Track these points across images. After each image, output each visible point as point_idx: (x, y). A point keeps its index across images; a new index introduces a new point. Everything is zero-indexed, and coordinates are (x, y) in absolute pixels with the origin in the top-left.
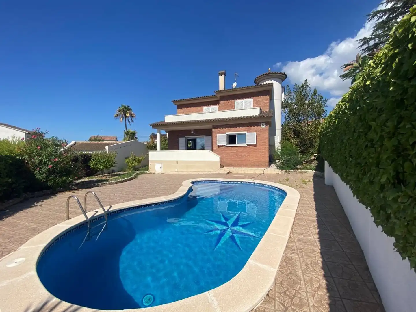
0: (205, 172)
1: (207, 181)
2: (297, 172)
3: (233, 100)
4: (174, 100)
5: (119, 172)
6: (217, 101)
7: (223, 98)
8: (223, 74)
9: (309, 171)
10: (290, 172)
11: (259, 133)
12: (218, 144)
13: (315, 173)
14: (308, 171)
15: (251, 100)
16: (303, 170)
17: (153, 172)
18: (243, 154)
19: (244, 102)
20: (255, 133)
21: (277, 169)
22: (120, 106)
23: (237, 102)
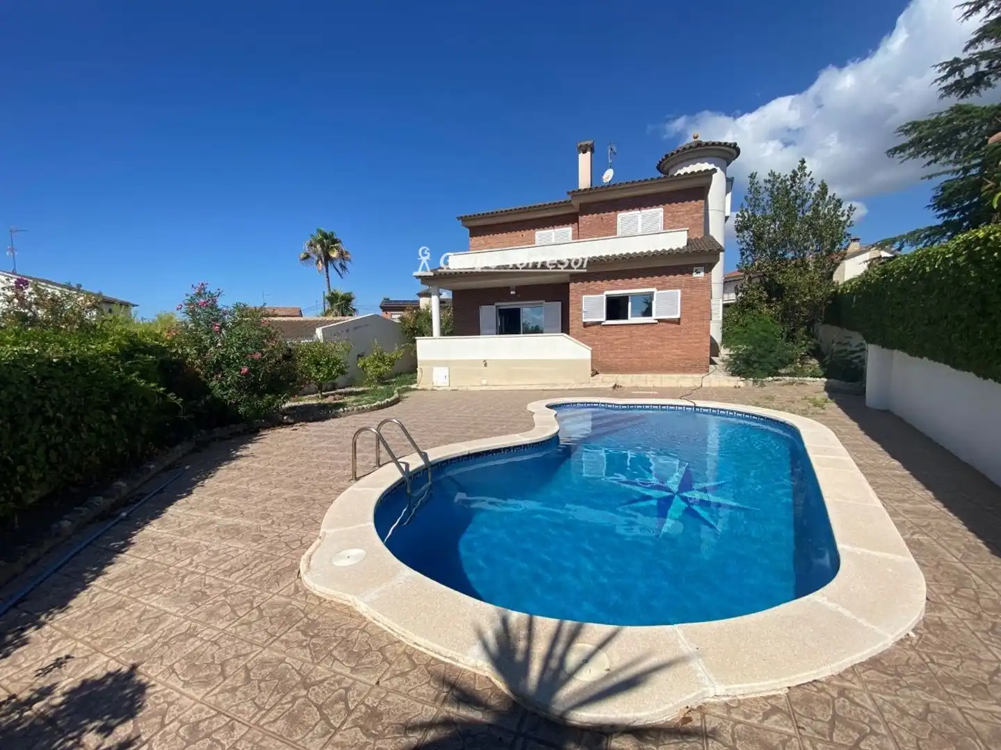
0: (556, 385)
1: (576, 403)
2: (782, 382)
3: (613, 213)
4: (463, 215)
5: (348, 387)
6: (572, 214)
7: (587, 209)
8: (589, 149)
9: (812, 379)
10: (765, 383)
11: (688, 291)
12: (584, 320)
13: (826, 383)
14: (809, 379)
15: (658, 212)
16: (796, 378)
17: (429, 387)
18: (645, 343)
19: (640, 216)
20: (679, 291)
21: (732, 375)
22: (315, 233)
23: (622, 216)
